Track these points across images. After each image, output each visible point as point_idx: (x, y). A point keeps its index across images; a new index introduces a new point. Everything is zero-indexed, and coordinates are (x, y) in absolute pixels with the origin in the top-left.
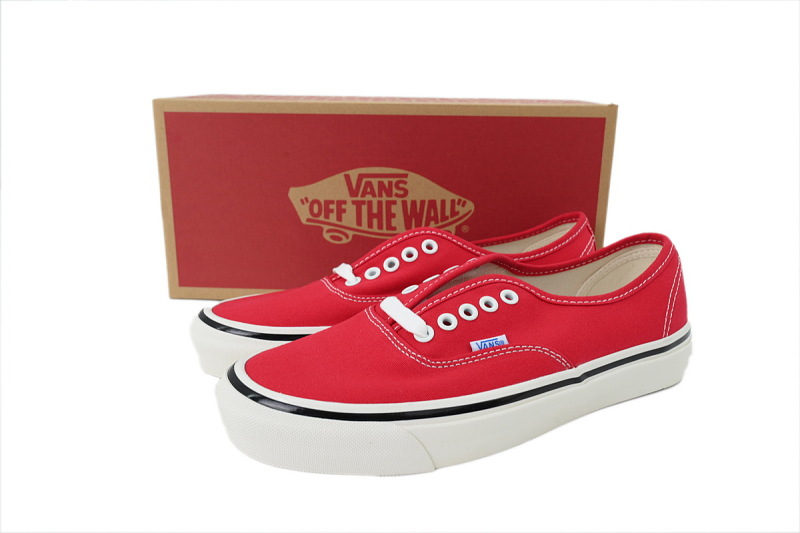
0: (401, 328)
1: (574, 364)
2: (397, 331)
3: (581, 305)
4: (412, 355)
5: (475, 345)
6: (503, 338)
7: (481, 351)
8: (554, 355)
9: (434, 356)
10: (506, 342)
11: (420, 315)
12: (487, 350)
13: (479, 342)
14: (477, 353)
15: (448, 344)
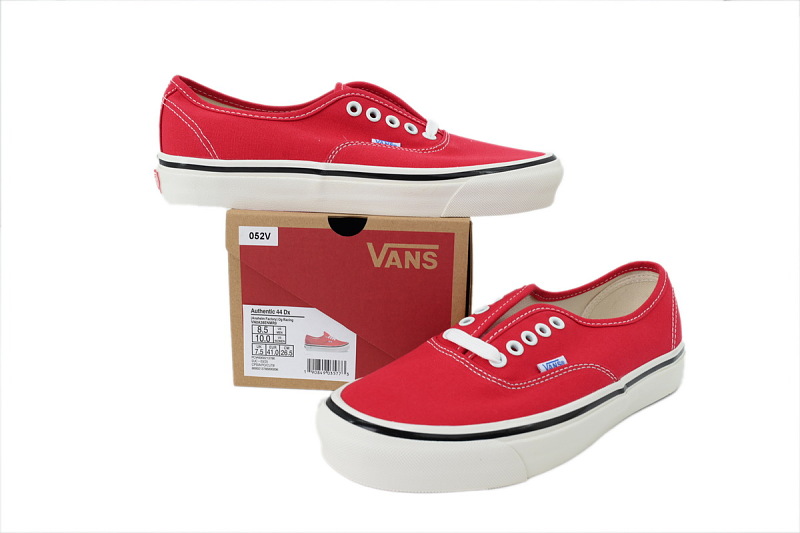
0: (476, 356)
1: (618, 376)
2: (472, 359)
3: (611, 326)
4: (493, 379)
5: (542, 367)
6: (562, 359)
7: (548, 371)
8: (605, 370)
9: (512, 379)
10: (566, 362)
11: (490, 343)
12: (552, 370)
13: (545, 363)
14: (545, 374)
15: (520, 367)
